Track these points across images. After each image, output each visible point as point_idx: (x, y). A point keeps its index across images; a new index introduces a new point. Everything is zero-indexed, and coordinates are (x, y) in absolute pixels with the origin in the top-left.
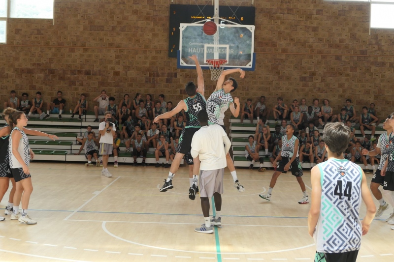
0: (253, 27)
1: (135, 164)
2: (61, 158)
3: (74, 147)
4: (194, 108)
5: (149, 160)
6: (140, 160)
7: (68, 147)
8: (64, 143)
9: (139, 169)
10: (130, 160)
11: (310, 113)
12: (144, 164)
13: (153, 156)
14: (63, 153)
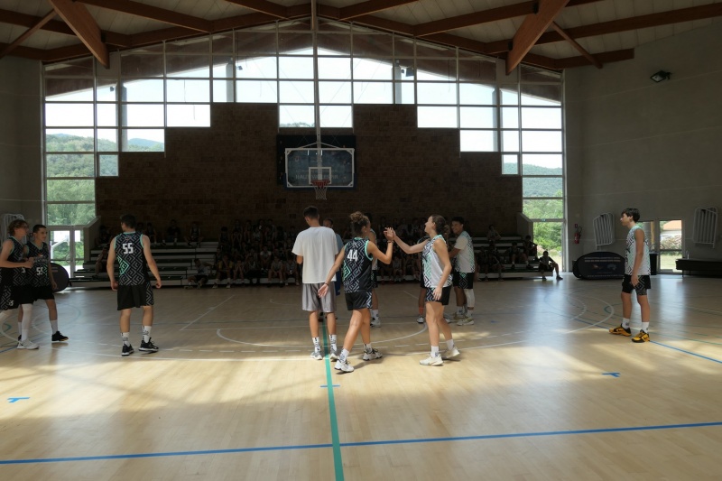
0: (353, 150)
1: (251, 285)
2: (177, 283)
3: (189, 272)
4: (124, 248)
5: (264, 281)
6: (255, 281)
7: (183, 272)
8: (179, 269)
9: (255, 289)
10: (247, 281)
11: (410, 231)
12: (259, 285)
13: (266, 276)
14: (178, 278)
